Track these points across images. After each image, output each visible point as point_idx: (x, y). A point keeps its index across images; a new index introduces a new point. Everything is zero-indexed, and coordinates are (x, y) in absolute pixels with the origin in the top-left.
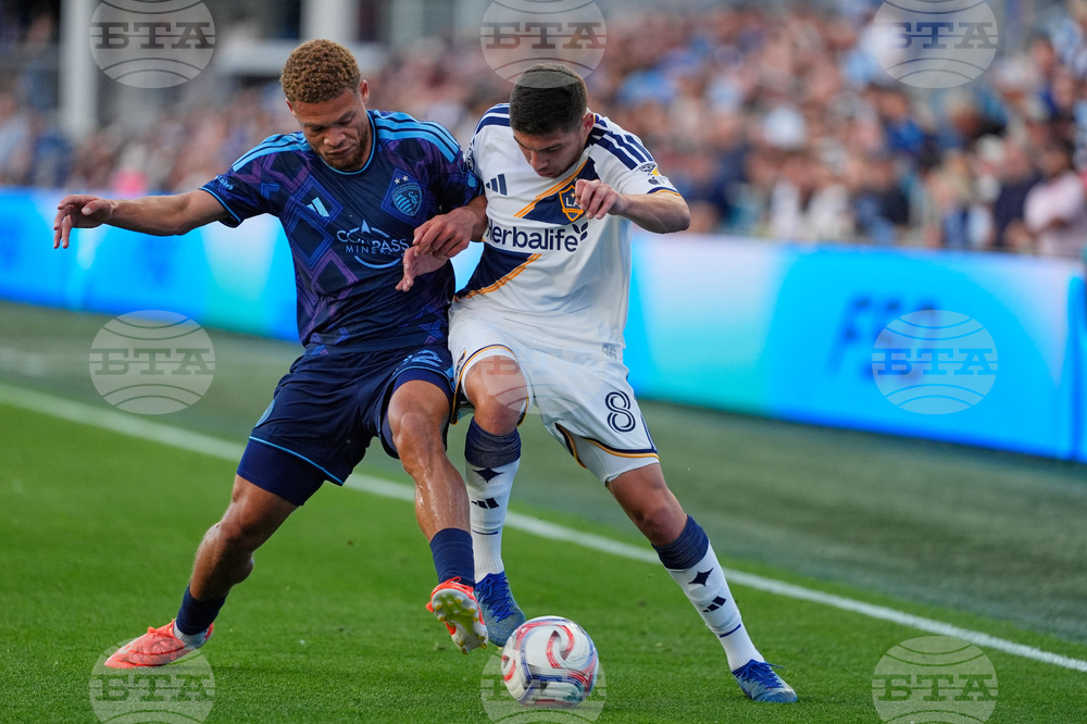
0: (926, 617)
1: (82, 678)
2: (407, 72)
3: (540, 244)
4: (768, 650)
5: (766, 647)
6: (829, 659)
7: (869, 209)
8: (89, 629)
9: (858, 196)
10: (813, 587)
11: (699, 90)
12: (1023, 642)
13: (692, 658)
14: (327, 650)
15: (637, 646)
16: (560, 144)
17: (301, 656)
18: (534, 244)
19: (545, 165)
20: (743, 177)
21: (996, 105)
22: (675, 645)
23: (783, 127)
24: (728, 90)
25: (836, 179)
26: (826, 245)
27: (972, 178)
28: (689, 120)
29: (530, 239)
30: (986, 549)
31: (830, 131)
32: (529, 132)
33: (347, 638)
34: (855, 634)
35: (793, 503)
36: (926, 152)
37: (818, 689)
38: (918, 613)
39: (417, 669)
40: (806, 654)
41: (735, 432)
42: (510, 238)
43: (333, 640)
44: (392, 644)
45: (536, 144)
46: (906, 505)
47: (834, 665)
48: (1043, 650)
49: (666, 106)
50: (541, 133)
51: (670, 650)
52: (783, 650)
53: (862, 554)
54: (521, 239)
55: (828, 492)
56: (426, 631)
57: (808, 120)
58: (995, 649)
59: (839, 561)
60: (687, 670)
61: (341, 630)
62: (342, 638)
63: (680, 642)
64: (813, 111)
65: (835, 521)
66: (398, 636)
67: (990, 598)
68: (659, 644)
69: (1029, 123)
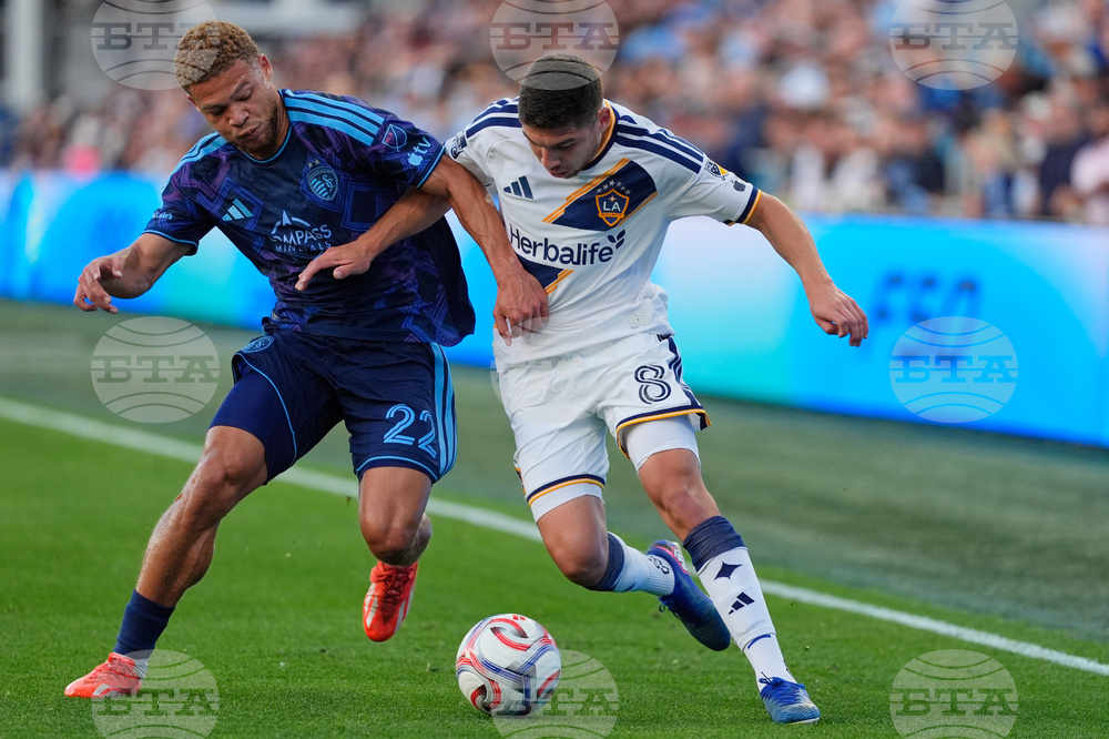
0: (970, 627)
1: (37, 710)
2: (389, 34)
3: (572, 259)
4: (796, 666)
5: (794, 663)
6: (864, 675)
7: (901, 175)
8: (44, 655)
9: (889, 160)
10: (844, 595)
11: (711, 45)
12: (1079, 653)
13: (713, 677)
14: (308, 674)
15: (651, 663)
16: (573, 140)
17: (279, 681)
18: (566, 259)
19: (557, 163)
20: (761, 142)
21: (1039, 60)
22: (693, 662)
23: (803, 86)
24: (743, 45)
25: (863, 143)
26: (853, 214)
27: (1015, 139)
28: (699, 78)
29: (561, 253)
30: (1037, 550)
31: (855, 90)
32: (538, 126)
33: (328, 659)
34: (892, 647)
35: (821, 502)
36: (963, 112)
37: (852, 709)
38: (962, 623)
39: (407, 693)
40: (839, 669)
41: (756, 423)
42: (540, 250)
43: (313, 663)
44: (379, 665)
45: (548, 139)
46: (948, 503)
47: (870, 681)
48: (1101, 662)
49: (675, 66)
50: (551, 127)
51: (687, 668)
52: (813, 665)
53: (898, 558)
54: (552, 253)
55: (860, 490)
56: (418, 650)
57: (832, 78)
58: (1049, 662)
59: (874, 566)
60: (706, 690)
61: (324, 651)
62: (324, 659)
63: (698, 658)
64: (838, 68)
65: (868, 522)
66: (385, 657)
67: (1042, 605)
68: (676, 661)
69: (1076, 80)
